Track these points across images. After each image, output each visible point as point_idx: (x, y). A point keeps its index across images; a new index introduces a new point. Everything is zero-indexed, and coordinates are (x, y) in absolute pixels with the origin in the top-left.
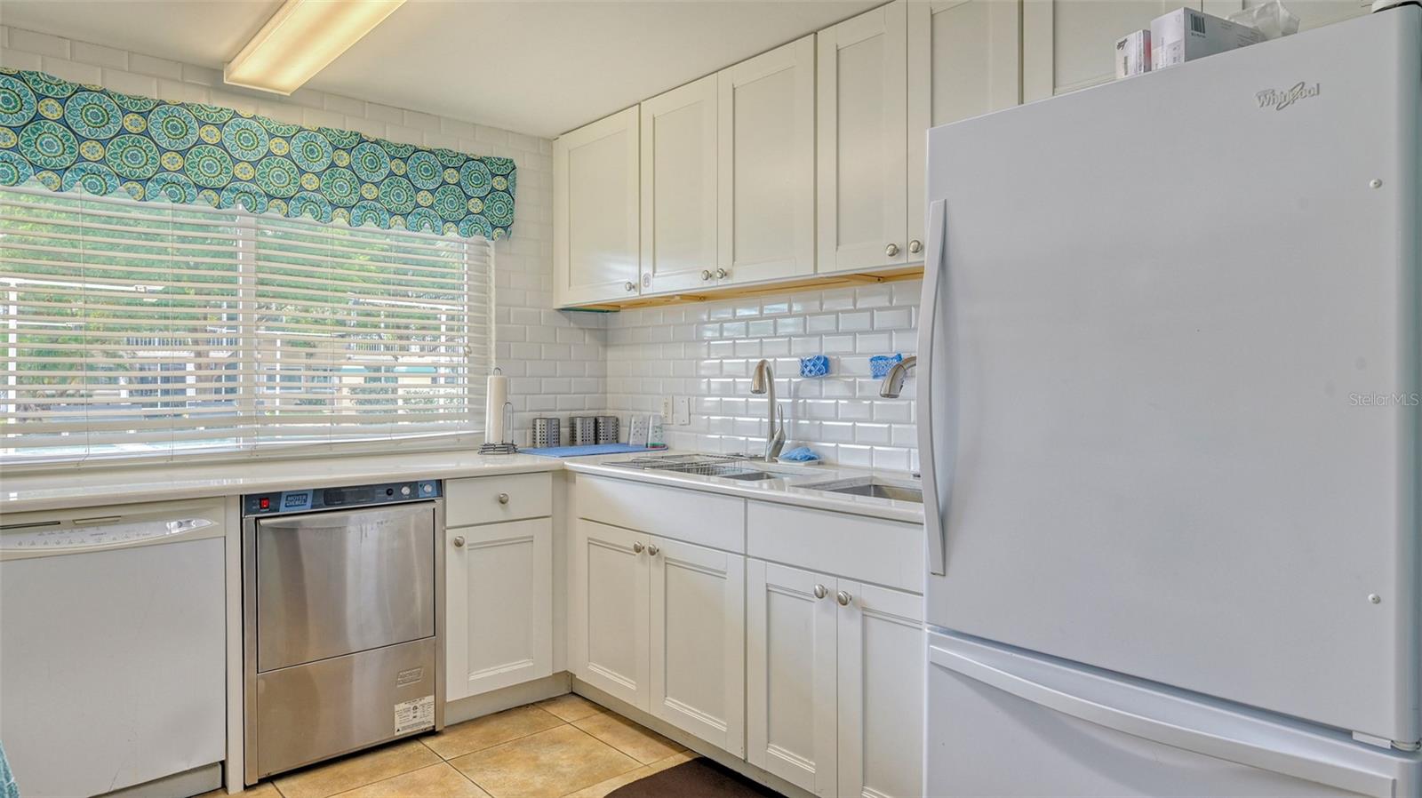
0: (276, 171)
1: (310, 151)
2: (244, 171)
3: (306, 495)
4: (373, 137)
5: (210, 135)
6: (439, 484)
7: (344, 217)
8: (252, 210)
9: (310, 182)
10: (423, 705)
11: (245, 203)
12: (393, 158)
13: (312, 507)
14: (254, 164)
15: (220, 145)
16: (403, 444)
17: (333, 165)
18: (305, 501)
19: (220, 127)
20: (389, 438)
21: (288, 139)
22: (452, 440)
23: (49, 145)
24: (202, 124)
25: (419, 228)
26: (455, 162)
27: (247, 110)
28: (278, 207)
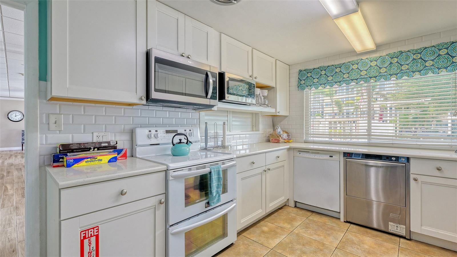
0: (372, 71)
1: (383, 62)
2: (363, 73)
3: (360, 155)
4: (407, 50)
5: (355, 67)
6: (408, 159)
7: (395, 77)
8: (366, 82)
9: (383, 70)
10: (401, 227)
11: (364, 81)
12: (414, 54)
13: (361, 158)
14: (366, 70)
15: (358, 68)
16: (422, 146)
17: (391, 63)
18: (360, 156)
19: (357, 64)
20: (416, 143)
21: (376, 61)
22: (449, 146)
23: (323, 79)
24: (353, 65)
25: (426, 74)
26: (446, 46)
27: (364, 58)
28: (373, 80)
